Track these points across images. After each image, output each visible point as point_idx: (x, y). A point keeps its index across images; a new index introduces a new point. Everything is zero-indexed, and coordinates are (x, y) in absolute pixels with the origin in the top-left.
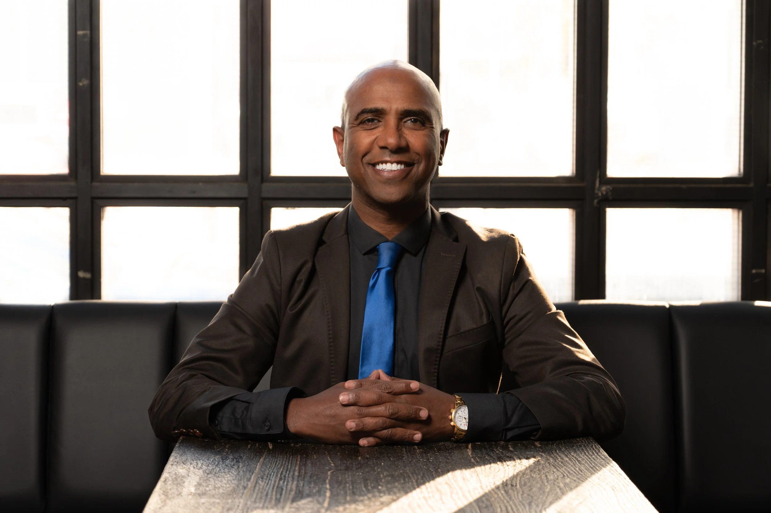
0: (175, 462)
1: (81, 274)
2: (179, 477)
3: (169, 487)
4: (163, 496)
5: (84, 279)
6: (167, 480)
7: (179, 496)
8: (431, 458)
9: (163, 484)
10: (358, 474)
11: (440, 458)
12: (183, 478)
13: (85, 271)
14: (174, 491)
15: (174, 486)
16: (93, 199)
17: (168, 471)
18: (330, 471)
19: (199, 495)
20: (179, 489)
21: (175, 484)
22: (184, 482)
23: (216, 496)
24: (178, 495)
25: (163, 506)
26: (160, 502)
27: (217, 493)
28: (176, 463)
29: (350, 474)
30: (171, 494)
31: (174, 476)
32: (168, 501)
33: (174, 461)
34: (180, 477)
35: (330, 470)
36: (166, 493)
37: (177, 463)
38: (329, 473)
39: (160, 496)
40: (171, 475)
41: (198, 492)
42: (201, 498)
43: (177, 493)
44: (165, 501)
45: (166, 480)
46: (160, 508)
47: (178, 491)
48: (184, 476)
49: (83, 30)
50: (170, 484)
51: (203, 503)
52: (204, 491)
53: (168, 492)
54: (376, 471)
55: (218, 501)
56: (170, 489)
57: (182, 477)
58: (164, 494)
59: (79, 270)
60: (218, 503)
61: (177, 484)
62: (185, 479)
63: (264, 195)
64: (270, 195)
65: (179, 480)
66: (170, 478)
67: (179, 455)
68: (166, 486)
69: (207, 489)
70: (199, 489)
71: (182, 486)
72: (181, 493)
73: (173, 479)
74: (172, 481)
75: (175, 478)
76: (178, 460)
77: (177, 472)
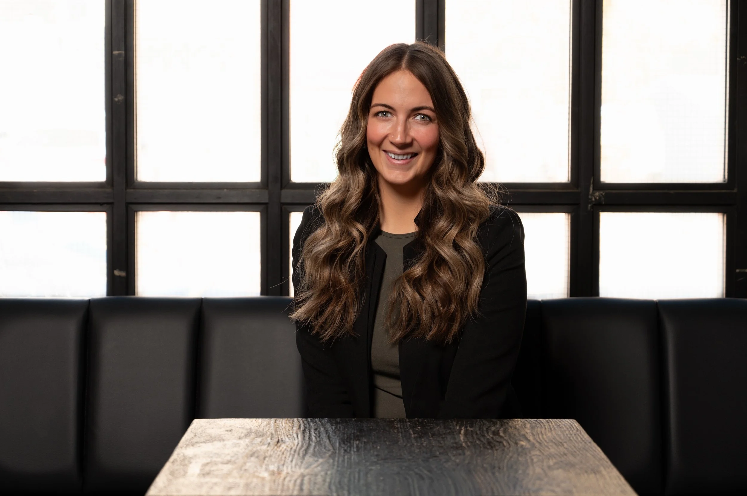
1: (117, 273)
2: (187, 458)
3: (176, 468)
4: (170, 476)
5: (120, 277)
6: (175, 461)
9: (171, 465)
13: (121, 270)
14: (181, 471)
16: (128, 204)
17: (177, 453)
19: (204, 475)
21: (182, 465)
22: (191, 463)
23: (219, 476)
24: (184, 475)
27: (220, 473)
28: (185, 446)
30: (177, 474)
33: (185, 444)
36: (172, 473)
37: (187, 445)
39: (167, 475)
41: (203, 472)
42: (204, 478)
43: (183, 473)
44: (171, 480)
45: (173, 461)
46: (167, 486)
47: (185, 471)
48: (191, 458)
49: (118, 50)
50: (178, 465)
52: (208, 471)
53: (174, 473)
56: (177, 470)
57: (189, 458)
59: (115, 270)
61: (184, 465)
62: (192, 460)
63: (283, 200)
64: (288, 201)
65: (186, 461)
66: (178, 460)
67: (189, 438)
68: (173, 467)
69: (212, 469)
70: (204, 469)
71: (189, 466)
72: (187, 473)
73: (181, 460)
74: (179, 462)
75: (183, 459)
76: (188, 442)
77: (185, 454)
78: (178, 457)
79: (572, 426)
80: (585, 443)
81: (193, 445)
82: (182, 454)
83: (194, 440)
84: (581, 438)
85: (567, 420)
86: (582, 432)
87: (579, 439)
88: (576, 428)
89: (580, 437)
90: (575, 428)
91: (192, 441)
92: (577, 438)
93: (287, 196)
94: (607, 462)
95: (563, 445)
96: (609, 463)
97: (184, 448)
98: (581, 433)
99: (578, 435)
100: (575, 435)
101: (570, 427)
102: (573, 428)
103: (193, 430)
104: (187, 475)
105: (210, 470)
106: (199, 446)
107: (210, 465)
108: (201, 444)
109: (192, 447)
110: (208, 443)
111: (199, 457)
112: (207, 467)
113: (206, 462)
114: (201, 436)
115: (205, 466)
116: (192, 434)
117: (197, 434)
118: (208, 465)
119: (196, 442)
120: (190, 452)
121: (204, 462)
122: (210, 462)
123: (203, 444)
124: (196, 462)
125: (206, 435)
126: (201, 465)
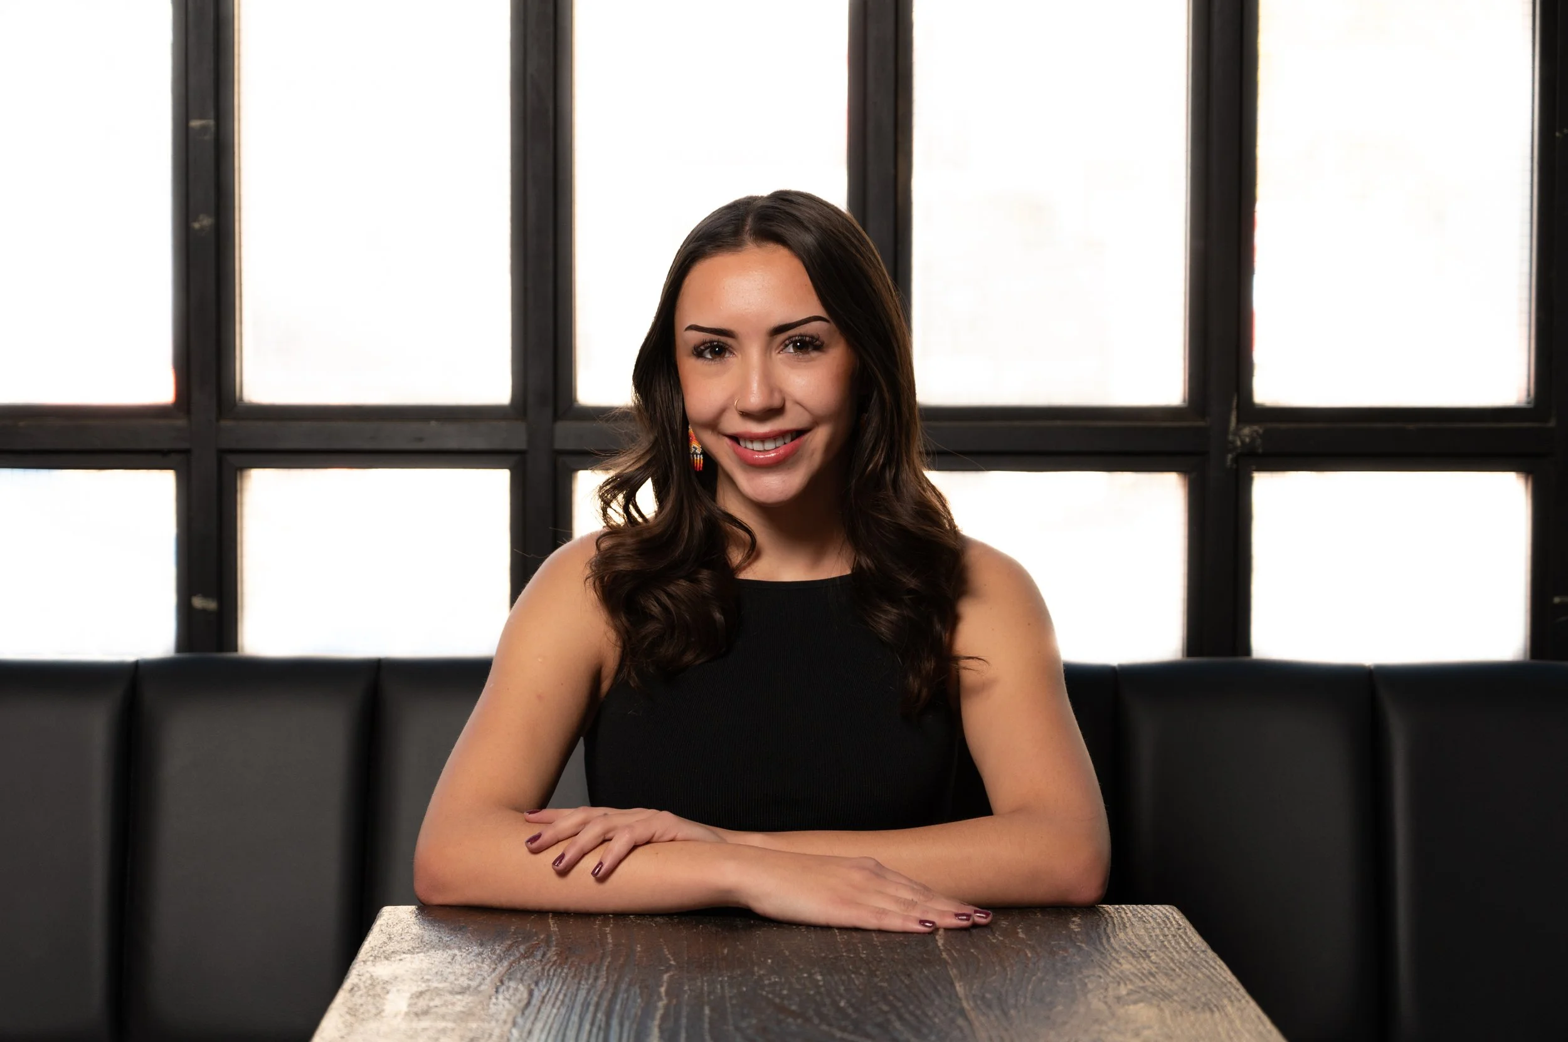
0: (371, 956)
1: (198, 602)
2: (378, 983)
3: (360, 1001)
4: (348, 1017)
5: (204, 611)
6: (356, 989)
7: (378, 1017)
8: (865, 952)
9: (348, 995)
10: (720, 979)
11: (881, 951)
12: (385, 986)
13: (206, 595)
14: (370, 1007)
15: (369, 998)
16: (222, 453)
17: (357, 973)
18: (668, 974)
19: (416, 1014)
20: (378, 1005)
21: (369, 995)
22: (388, 992)
23: (447, 1018)
24: (376, 1015)
25: (348, 1034)
26: (341, 1026)
27: (450, 1011)
28: (371, 958)
29: (705, 979)
30: (363, 1013)
31: (369, 982)
32: (356, 1025)
33: (370, 954)
34: (381, 983)
35: (666, 971)
36: (352, 1012)
37: (375, 957)
38: (666, 977)
39: (341, 1016)
40: (363, 978)
41: (415, 1010)
42: (419, 1020)
43: (374, 1011)
44: (351, 1025)
45: (352, 989)
46: (342, 1037)
47: (377, 1008)
48: (387, 982)
49: (201, 117)
50: (361, 996)
51: (425, 1029)
52: (425, 1008)
53: (357, 1010)
54: (757, 974)
55: (450, 1025)
56: (362, 1005)
57: (384, 983)
58: (350, 1014)
59: (195, 595)
60: (453, 1030)
61: (374, 996)
62: (389, 987)
63: (559, 445)
64: (571, 445)
65: (377, 989)
66: (362, 985)
67: (379, 943)
68: (353, 999)
69: (432, 1004)
70: (415, 1004)
71: (384, 999)
72: (383, 1011)
73: (366, 987)
74: (364, 990)
75: (371, 985)
76: (376, 952)
77: (373, 974)
78: (360, 980)
79: (1168, 919)
80: (1195, 952)
81: (387, 958)
82: (368, 975)
83: (390, 948)
84: (1186, 943)
85: (1159, 907)
86: (1188, 930)
87: (1183, 944)
88: (1177, 922)
89: (1184, 940)
90: (1174, 923)
91: (384, 948)
92: (1179, 943)
93: (566, 435)
94: (1238, 990)
95: (1149, 957)
96: (1242, 991)
97: (369, 963)
98: (1186, 933)
99: (1182, 937)
100: (1174, 936)
101: (1164, 921)
102: (1171, 923)
103: (383, 928)
104: (383, 1014)
105: (428, 1006)
106: (401, 960)
107: (427, 996)
108: (405, 956)
109: (386, 962)
110: (418, 953)
111: (404, 980)
112: (421, 999)
113: (420, 989)
114: (402, 939)
115: (418, 997)
116: (382, 935)
117: (392, 936)
118: (424, 996)
119: (393, 952)
120: (383, 970)
121: (415, 989)
122: (427, 991)
123: (408, 956)
124: (398, 991)
125: (412, 938)
126: (408, 995)
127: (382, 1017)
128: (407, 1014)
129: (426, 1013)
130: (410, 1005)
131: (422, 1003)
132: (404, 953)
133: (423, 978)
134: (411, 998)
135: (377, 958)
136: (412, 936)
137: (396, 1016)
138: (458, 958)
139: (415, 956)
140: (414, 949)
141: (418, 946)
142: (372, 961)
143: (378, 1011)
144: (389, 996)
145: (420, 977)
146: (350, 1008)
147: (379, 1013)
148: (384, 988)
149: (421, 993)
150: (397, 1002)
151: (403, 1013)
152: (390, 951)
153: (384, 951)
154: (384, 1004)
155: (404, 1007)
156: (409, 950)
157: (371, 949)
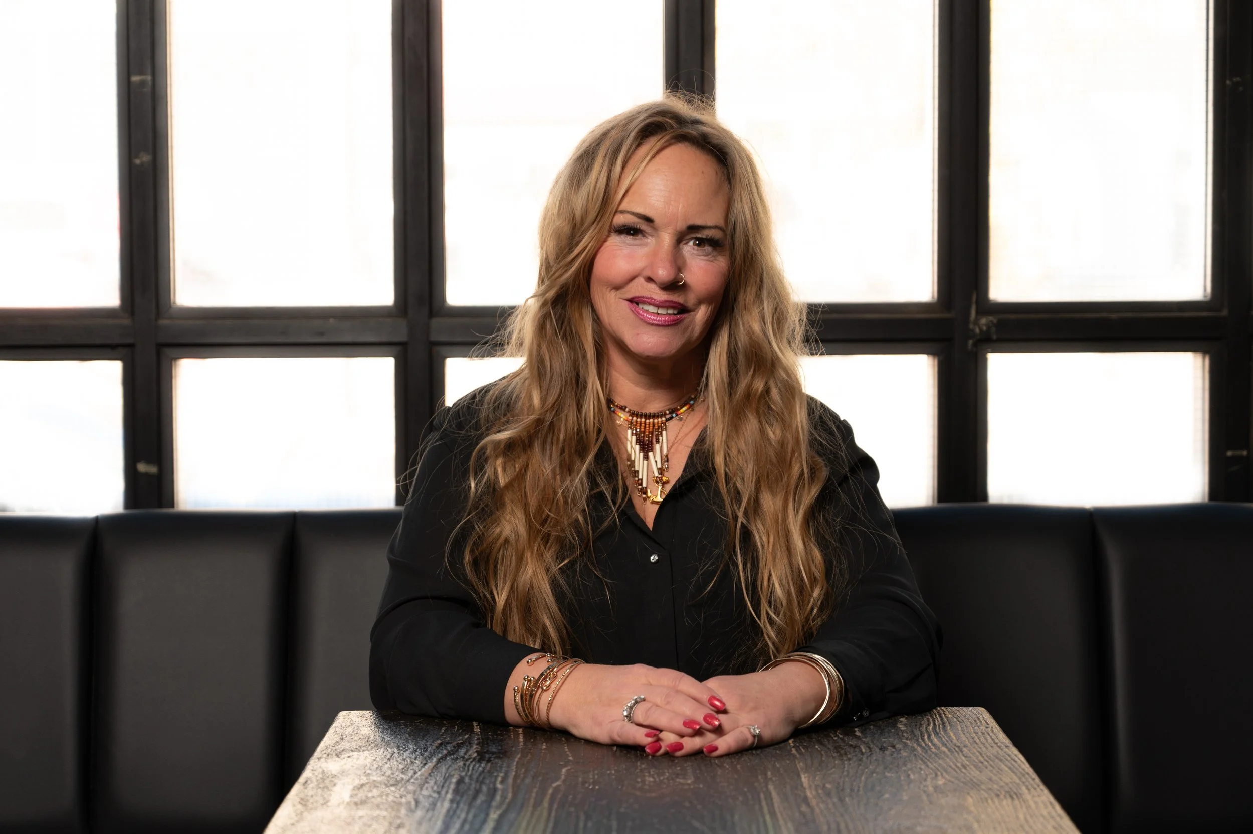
0: (325, 753)
2: (328, 777)
3: (310, 793)
4: (299, 807)
6: (309, 782)
7: (325, 807)
9: (302, 788)
10: (609, 772)
12: (333, 779)
14: (319, 798)
15: (319, 790)
17: (312, 768)
19: (356, 804)
20: (326, 796)
21: (319, 788)
22: (335, 785)
23: (382, 807)
24: (322, 805)
26: (293, 815)
27: (384, 801)
28: (325, 756)
29: (596, 772)
30: (312, 803)
31: (321, 776)
32: (306, 814)
34: (330, 777)
35: (565, 767)
36: (304, 802)
37: (328, 755)
38: (564, 770)
39: (293, 807)
40: (316, 773)
41: (356, 800)
42: (358, 809)
43: (322, 801)
44: (301, 813)
45: (306, 782)
46: (293, 825)
47: (324, 799)
48: (335, 776)
50: (313, 788)
51: (361, 817)
52: (364, 798)
53: (308, 801)
55: (384, 813)
56: (312, 796)
57: (333, 777)
58: (301, 804)
60: (384, 817)
61: (323, 788)
62: (336, 781)
65: (327, 782)
66: (314, 780)
67: (332, 743)
68: (306, 791)
69: (370, 795)
70: (356, 795)
71: (331, 790)
72: (328, 802)
73: (317, 781)
74: (316, 783)
75: (321, 778)
76: (329, 750)
77: (325, 769)
78: (313, 774)
79: (979, 719)
80: (999, 747)
81: (337, 756)
82: (320, 771)
83: (340, 747)
84: (993, 739)
85: (971, 708)
86: (994, 728)
87: (990, 740)
88: (986, 721)
89: (991, 737)
90: (983, 722)
91: (337, 747)
92: (986, 739)
94: (1033, 779)
95: (962, 751)
96: (1037, 780)
97: (322, 760)
98: (993, 731)
99: (988, 734)
100: (983, 733)
101: (975, 721)
102: (981, 722)
103: (338, 729)
104: (329, 804)
105: (367, 797)
106: (349, 757)
107: (366, 788)
108: (351, 754)
109: (337, 759)
110: (364, 751)
111: (349, 774)
112: (361, 791)
113: (362, 782)
114: (352, 739)
115: (359, 789)
116: (336, 736)
117: (344, 737)
118: (364, 788)
119: (343, 750)
120: (333, 766)
121: (357, 782)
122: (367, 783)
123: (355, 754)
124: (344, 784)
125: (360, 738)
126: (351, 787)
127: (328, 806)
128: (348, 804)
129: (363, 802)
130: (352, 796)
131: (362, 795)
132: (352, 751)
133: (365, 773)
134: (354, 789)
135: (330, 756)
136: (361, 736)
137: (339, 805)
138: (396, 755)
139: (361, 753)
140: (361, 748)
141: (364, 745)
142: (326, 758)
143: (325, 801)
144: (335, 789)
145: (364, 771)
146: (302, 799)
147: (326, 803)
148: (333, 781)
149: (362, 786)
150: (342, 793)
151: (345, 803)
152: (341, 749)
153: (336, 750)
154: (331, 795)
155: (347, 799)
156: (356, 748)
157: (326, 747)
